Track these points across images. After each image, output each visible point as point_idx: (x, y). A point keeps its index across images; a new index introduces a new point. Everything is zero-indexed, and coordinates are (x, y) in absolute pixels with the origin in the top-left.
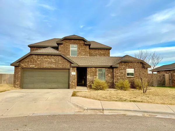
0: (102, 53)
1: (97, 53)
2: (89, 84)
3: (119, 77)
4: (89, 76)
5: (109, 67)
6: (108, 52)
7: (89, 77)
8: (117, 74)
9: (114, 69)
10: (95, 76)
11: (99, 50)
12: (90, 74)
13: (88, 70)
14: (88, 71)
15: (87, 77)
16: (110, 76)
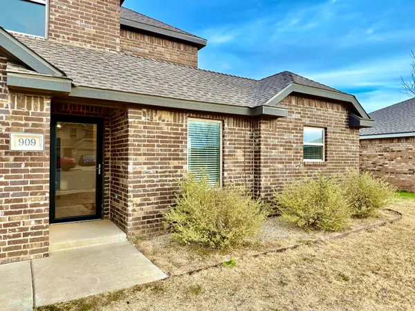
0: (168, 57)
1: (147, 51)
2: (140, 214)
3: (280, 166)
4: (142, 159)
5: (244, 112)
6: (192, 58)
7: (138, 168)
8: (274, 153)
9: (263, 127)
10: (176, 163)
11: (156, 41)
12: (143, 150)
13: (137, 123)
14: (131, 131)
15: (130, 168)
16: (242, 159)
